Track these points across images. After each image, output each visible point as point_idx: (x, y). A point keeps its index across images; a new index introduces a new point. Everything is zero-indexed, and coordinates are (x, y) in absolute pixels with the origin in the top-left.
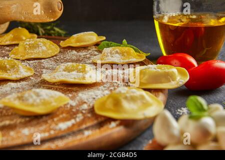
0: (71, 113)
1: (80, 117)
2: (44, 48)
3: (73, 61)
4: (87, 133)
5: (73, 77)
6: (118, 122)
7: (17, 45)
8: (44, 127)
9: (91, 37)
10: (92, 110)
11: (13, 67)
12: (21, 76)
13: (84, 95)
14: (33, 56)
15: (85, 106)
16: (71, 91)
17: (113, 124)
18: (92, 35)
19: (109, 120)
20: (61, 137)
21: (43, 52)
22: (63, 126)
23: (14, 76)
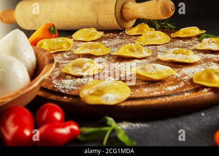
0: (176, 81)
1: (182, 84)
2: (160, 38)
3: (179, 47)
4: (186, 94)
5: (179, 58)
6: (209, 89)
7: (141, 35)
8: (157, 88)
9: (195, 31)
10: (191, 80)
11: (138, 49)
12: (144, 56)
13: (186, 70)
14: (151, 43)
15: (186, 78)
16: (177, 68)
17: (206, 90)
18: (195, 29)
19: (203, 87)
20: (169, 96)
21: (158, 40)
22: (171, 89)
23: (138, 56)
